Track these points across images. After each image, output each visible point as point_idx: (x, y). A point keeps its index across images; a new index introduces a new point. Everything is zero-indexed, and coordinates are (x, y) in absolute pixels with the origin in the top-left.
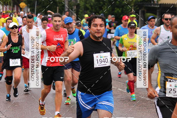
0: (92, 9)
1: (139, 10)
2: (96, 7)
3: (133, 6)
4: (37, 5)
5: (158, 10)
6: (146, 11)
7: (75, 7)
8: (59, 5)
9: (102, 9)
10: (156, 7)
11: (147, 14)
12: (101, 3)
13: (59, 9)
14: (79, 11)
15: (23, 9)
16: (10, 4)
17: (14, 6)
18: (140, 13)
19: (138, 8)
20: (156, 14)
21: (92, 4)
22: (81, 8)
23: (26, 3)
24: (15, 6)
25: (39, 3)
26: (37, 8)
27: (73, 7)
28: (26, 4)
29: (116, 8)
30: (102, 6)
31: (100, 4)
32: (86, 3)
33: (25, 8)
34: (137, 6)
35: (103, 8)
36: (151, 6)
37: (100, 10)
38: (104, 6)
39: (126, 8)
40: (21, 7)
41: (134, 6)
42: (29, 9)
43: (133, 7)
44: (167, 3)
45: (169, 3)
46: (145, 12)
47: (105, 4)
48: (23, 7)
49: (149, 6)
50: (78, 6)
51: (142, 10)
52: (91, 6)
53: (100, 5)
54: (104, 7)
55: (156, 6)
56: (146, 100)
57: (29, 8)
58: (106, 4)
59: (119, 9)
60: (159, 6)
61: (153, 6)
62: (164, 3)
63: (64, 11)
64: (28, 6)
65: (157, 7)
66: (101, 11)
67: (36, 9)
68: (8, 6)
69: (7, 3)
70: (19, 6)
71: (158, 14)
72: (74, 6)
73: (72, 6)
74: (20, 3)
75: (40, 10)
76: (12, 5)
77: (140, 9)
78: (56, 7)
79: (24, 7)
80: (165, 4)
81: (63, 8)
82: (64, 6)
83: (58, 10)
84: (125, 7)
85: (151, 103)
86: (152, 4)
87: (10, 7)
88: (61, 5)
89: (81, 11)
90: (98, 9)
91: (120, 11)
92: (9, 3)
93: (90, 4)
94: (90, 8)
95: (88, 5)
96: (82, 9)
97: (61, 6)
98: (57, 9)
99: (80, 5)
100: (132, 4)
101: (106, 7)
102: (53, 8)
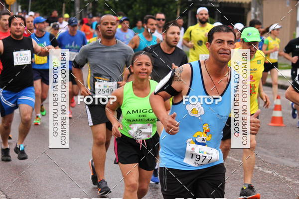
0: (116, 7)
3: (179, 4)
4: (32, 1)
5: (217, 12)
7: (91, 5)
8: (65, 1)
9: (132, 8)
13: (66, 7)
15: (11, 6)
18: (189, 15)
20: (213, 17)
26: (31, 4)
29: (153, 8)
30: (133, 3)
33: (13, 5)
34: (185, 5)
35: (133, 6)
36: (207, 5)
38: (135, 3)
39: (169, 7)
40: (8, 3)
41: (181, 3)
42: (20, 7)
44: (230, 1)
45: (233, 2)
47: (136, 1)
48: (10, 2)
49: (204, 5)
51: (193, 10)
53: (129, 3)
54: (135, 5)
57: (20, 5)
60: (218, 6)
61: (209, 5)
62: (227, 1)
63: (72, 11)
64: (18, 2)
71: (217, 17)
73: (85, 3)
78: (61, 3)
79: (12, 3)
80: (228, 3)
81: (72, 5)
82: (73, 2)
83: (64, 8)
86: (208, 2)
88: (69, 1)
90: (125, 8)
96: (101, 8)
97: (69, 3)
98: (62, 7)
100: (178, 2)
101: (137, 6)
102: (57, 5)
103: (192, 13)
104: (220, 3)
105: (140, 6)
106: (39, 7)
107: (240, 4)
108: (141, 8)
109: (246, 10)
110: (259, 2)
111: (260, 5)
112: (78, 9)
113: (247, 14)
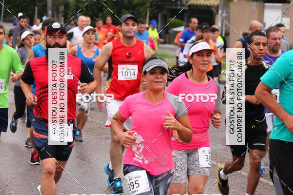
0: (87, 10)
1: (157, 14)
2: (94, 7)
3: (149, 7)
4: (5, 4)
5: (186, 14)
6: (168, 14)
7: (63, 7)
8: (38, 4)
11: (170, 19)
13: (39, 10)
14: (68, 14)
18: (160, 18)
19: (156, 11)
20: (183, 19)
22: (71, 9)
27: (60, 7)
34: (155, 7)
35: (104, 9)
36: (176, 8)
39: (139, 10)
41: (151, 7)
43: (148, 9)
44: (199, 4)
45: (202, 4)
46: (168, 17)
49: (174, 7)
50: (67, 6)
51: (163, 13)
55: (184, 8)
60: (187, 8)
61: (179, 7)
63: (45, 14)
71: (186, 19)
72: (61, 5)
73: (57, 6)
77: (159, 12)
78: (33, 6)
80: (197, 5)
81: (45, 8)
82: (45, 5)
83: (36, 11)
84: (137, 9)
86: (178, 5)
88: (41, 4)
89: (71, 13)
90: (96, 11)
96: (72, 11)
97: (41, 6)
99: (70, 5)
100: (148, 5)
102: (29, 8)
103: (162, 15)
104: (189, 6)
107: (209, 7)
110: (225, 4)
111: (227, 7)
112: (50, 12)
113: (215, 17)
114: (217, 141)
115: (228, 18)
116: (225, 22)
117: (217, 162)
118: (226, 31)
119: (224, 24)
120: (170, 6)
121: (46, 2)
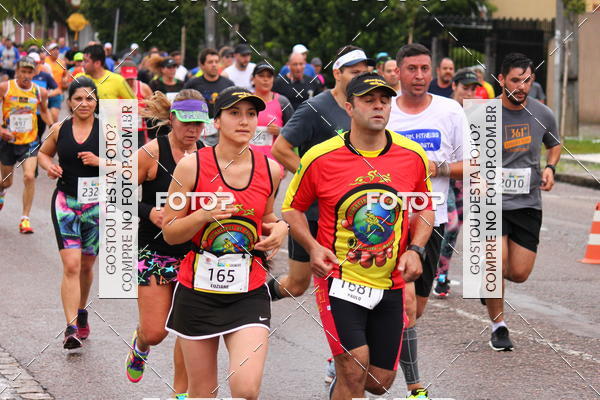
0: (287, 33)
1: (430, 38)
2: (300, 27)
3: (412, 25)
4: (120, 23)
5: (488, 39)
6: (452, 40)
7: (237, 28)
8: (186, 21)
9: (318, 35)
10: (481, 30)
11: (455, 50)
12: (316, 15)
13: (188, 34)
15: (78, 32)
16: (39, 19)
17: (50, 26)
18: (434, 46)
19: (427, 33)
20: (481, 50)
21: (287, 19)
22: (253, 31)
23: (87, 15)
24: (55, 24)
25: (125, 17)
26: (119, 29)
27: (230, 27)
28: (87, 18)
30: (319, 24)
31: (312, 19)
32: (271, 17)
33: (84, 31)
34: (424, 25)
35: (320, 30)
36: (468, 26)
37: (311, 39)
38: (324, 25)
39: (392, 31)
40: (72, 27)
41: (416, 25)
42: (97, 34)
43: (411, 29)
44: (514, 18)
45: (521, 19)
46: (450, 45)
47: (325, 21)
48: (77, 27)
49: (463, 26)
50: (245, 25)
51: (441, 37)
52: (285, 26)
53: (313, 24)
54: (324, 29)
55: (484, 27)
56: (436, 308)
57: (97, 31)
58: (330, 19)
59: (371, 36)
60: (490, 27)
61: (474, 25)
62: (508, 18)
63: (201, 41)
64: (93, 24)
65: (485, 30)
66: (316, 39)
67: (119, 35)
68: (33, 26)
69: (31, 15)
70: (67, 25)
71: (488, 49)
72: (234, 24)
74: (68, 16)
75: (129, 37)
76: (44, 20)
77: (433, 35)
78: (178, 27)
79: (81, 29)
80: (511, 20)
81: (201, 30)
82: (202, 25)
83: (183, 36)
84: (387, 29)
85: (449, 318)
86: (471, 20)
87: (39, 27)
88: (193, 22)
91: (372, 41)
92: (34, 16)
93: (279, 20)
94: (280, 31)
95: (274, 24)
97: (193, 26)
99: (252, 23)
100: (410, 21)
101: (329, 29)
102: (169, 30)
103: (438, 42)
104: (496, 22)
105: (333, 32)
106: (135, 35)
107: (534, 23)
108: (337, 34)
109: (546, 36)
110: (569, 18)
111: (572, 24)
112: (211, 39)
113: (547, 44)
114: (554, 298)
115: (574, 46)
116: (568, 54)
117: (555, 342)
118: (570, 72)
119: (566, 58)
120: (455, 23)
121: (203, 17)
